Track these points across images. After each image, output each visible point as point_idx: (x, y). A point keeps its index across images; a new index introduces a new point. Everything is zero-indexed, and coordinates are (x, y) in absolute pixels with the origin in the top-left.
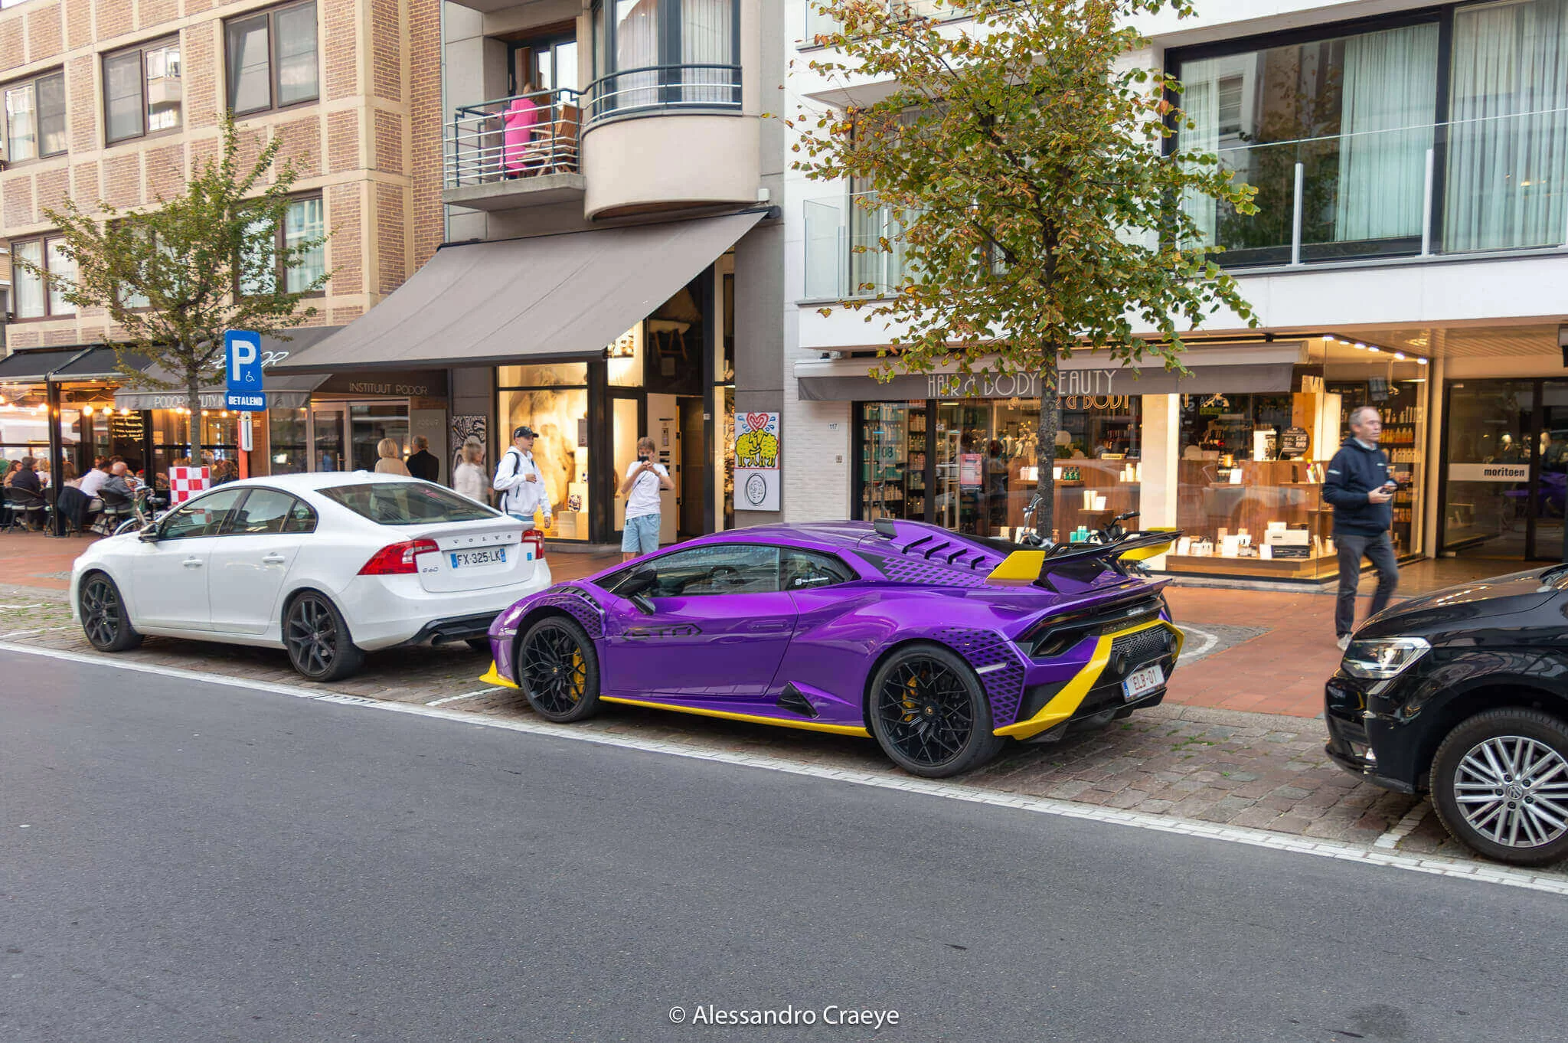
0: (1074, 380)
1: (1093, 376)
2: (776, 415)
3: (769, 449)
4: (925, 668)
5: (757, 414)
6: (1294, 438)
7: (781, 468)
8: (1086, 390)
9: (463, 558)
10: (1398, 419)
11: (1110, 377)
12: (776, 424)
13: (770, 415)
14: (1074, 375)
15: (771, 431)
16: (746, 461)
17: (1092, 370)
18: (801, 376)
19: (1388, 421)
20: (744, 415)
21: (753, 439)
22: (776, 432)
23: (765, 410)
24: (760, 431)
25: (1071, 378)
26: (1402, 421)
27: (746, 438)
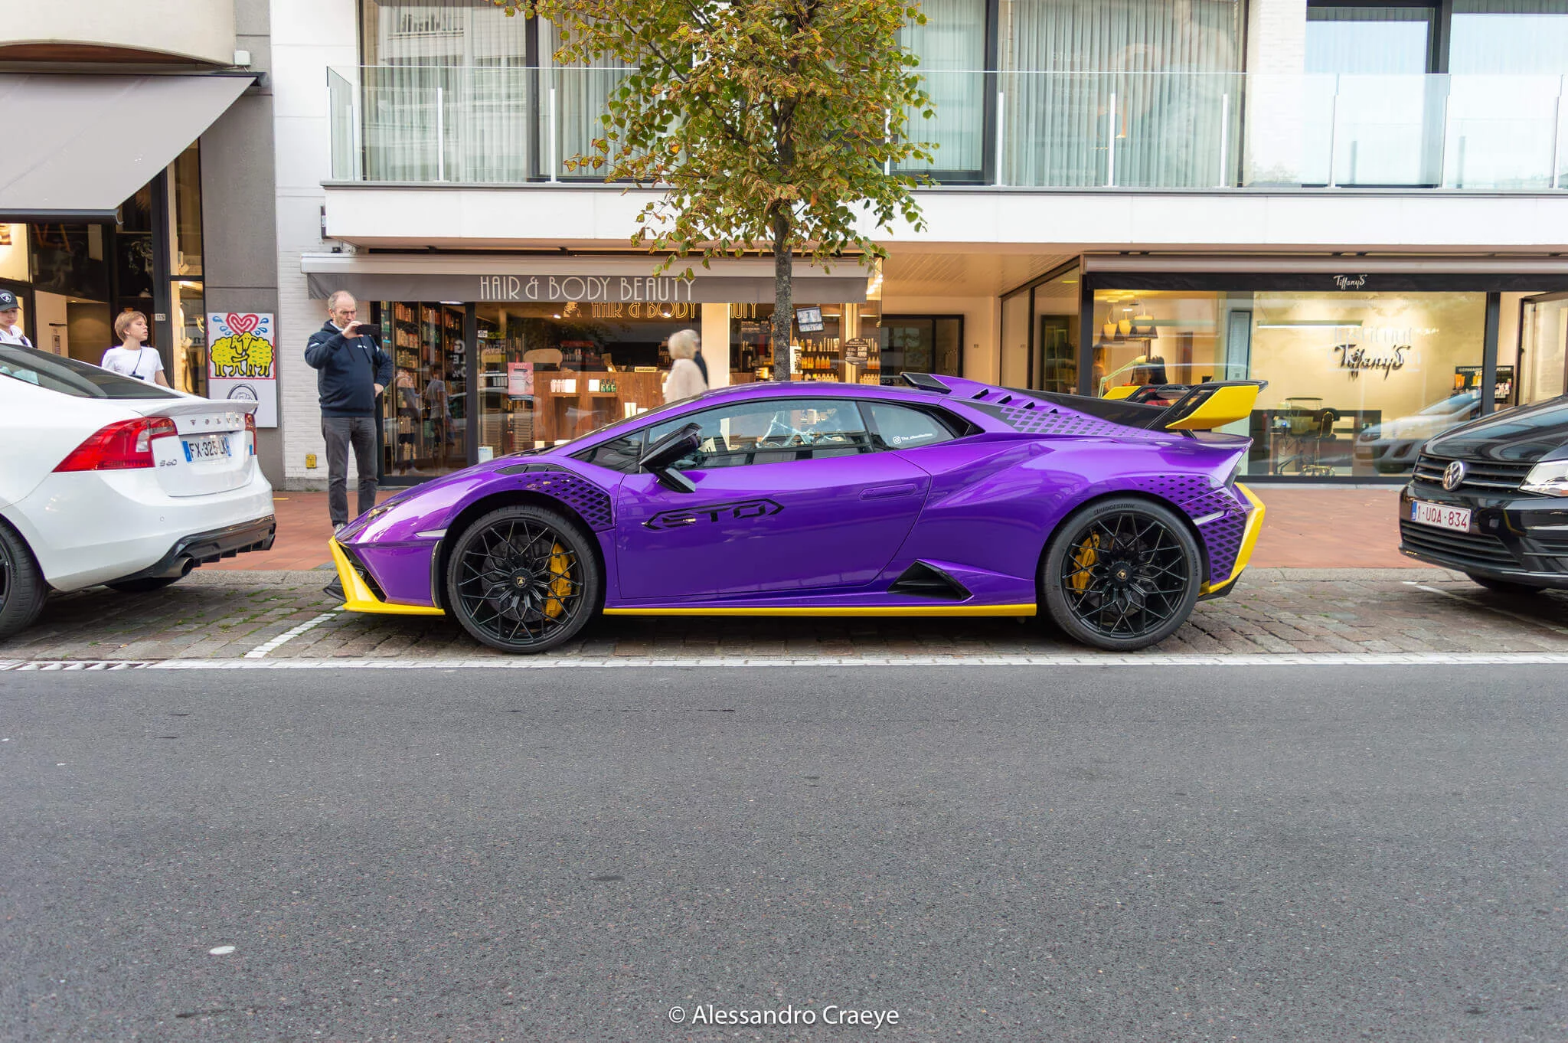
0: (651, 287)
1: (672, 283)
2: (270, 317)
3: (260, 355)
4: (1129, 524)
5: (241, 315)
6: (857, 348)
7: (277, 377)
8: (663, 296)
9: (194, 447)
10: (818, 348)
11: (689, 284)
12: (270, 326)
13: (261, 316)
14: (651, 281)
15: (262, 334)
16: (228, 370)
17: (670, 277)
18: (310, 271)
19: (809, 350)
20: (223, 316)
21: (236, 344)
22: (270, 335)
23: (252, 310)
24: (247, 335)
25: (648, 284)
26: (821, 350)
27: (227, 343)
